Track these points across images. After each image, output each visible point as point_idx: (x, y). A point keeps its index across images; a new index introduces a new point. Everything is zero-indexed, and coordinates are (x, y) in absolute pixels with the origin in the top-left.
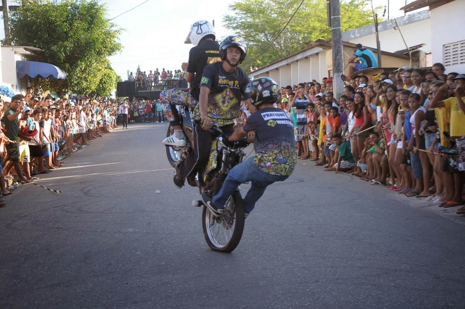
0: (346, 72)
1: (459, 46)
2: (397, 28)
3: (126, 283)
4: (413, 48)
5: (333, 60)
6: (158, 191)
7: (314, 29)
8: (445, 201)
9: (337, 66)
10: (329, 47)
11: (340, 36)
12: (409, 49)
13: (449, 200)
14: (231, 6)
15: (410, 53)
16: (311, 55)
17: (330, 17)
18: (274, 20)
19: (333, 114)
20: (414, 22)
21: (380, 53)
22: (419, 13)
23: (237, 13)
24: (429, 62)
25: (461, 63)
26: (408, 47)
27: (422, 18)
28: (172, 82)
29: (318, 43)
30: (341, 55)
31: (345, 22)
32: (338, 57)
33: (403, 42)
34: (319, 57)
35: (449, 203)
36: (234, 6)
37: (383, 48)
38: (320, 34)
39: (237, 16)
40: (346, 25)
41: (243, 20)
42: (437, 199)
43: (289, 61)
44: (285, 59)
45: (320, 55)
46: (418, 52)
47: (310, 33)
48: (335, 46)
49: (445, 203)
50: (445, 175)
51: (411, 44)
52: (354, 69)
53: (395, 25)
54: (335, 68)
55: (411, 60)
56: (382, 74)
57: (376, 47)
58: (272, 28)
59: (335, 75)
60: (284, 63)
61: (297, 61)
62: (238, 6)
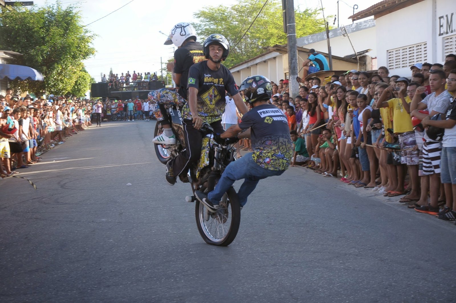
0: (301, 75)
1: (401, 51)
2: (346, 35)
3: (99, 268)
4: (360, 53)
5: (289, 63)
6: (129, 184)
7: (272, 35)
8: (389, 191)
9: (293, 69)
10: (286, 52)
11: (295, 42)
12: (357, 54)
13: (393, 190)
14: (196, 14)
15: (358, 57)
16: (269, 59)
17: (286, 24)
18: (236, 27)
19: (290, 113)
20: (361, 29)
21: (331, 58)
22: (365, 22)
23: (201, 21)
24: (374, 66)
25: (403, 67)
26: (356, 52)
27: (368, 26)
28: (142, 83)
29: (275, 48)
30: (296, 59)
31: (300, 30)
32: (293, 61)
33: (352, 48)
34: (276, 61)
35: (393, 193)
36: (198, 14)
37: (333, 53)
38: (277, 40)
39: (201, 23)
40: (300, 32)
41: (207, 27)
42: (382, 190)
43: (250, 64)
44: (246, 62)
45: (277, 59)
46: (365, 57)
47: (269, 39)
48: (291, 51)
49: (390, 193)
50: (389, 167)
51: (359, 49)
52: (308, 72)
53: (344, 32)
54: (291, 71)
55: (359, 64)
56: (333, 76)
57: (327, 53)
58: (233, 34)
59: (291, 77)
60: (245, 66)
61: (257, 64)
62: (203, 14)
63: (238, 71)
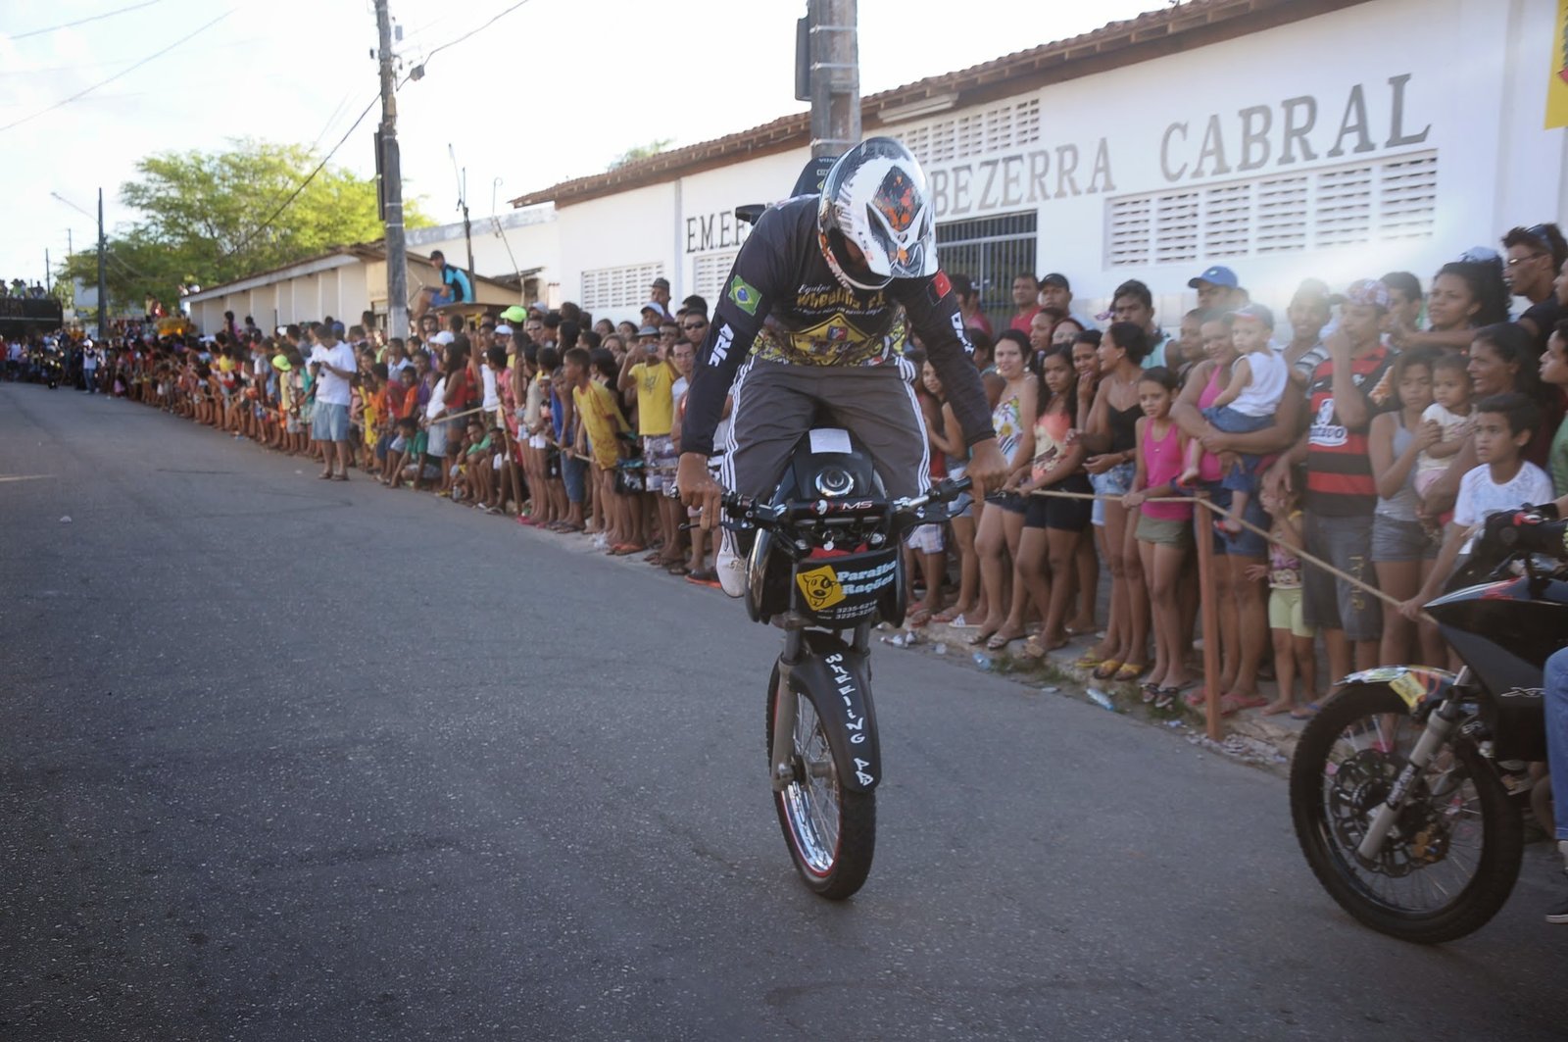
0: (413, 304)
1: (624, 274)
2: (500, 235)
3: (107, 692)
4: (527, 273)
5: (388, 282)
6: (66, 518)
7: (304, 223)
8: (616, 545)
9: (396, 295)
10: (378, 258)
11: (402, 241)
12: (520, 274)
13: (625, 543)
14: (138, 165)
15: (522, 281)
16: (323, 271)
17: (383, 204)
18: (226, 198)
19: (408, 381)
20: (517, 226)
21: (474, 279)
22: (525, 213)
23: (149, 180)
25: (627, 305)
26: (519, 271)
27: (530, 221)
28: (7, 302)
29: (354, 250)
30: (404, 276)
31: (363, 215)
32: (398, 279)
33: (511, 260)
34: (337, 278)
35: (625, 547)
36: (143, 164)
37: (478, 271)
38: (315, 234)
39: (149, 184)
41: (162, 194)
42: (600, 540)
43: (275, 278)
44: (267, 273)
45: (340, 273)
46: (535, 281)
47: (298, 230)
48: (393, 257)
49: (617, 548)
51: (523, 265)
52: (426, 305)
53: (496, 227)
54: (392, 298)
55: (523, 294)
56: (485, 315)
57: (467, 268)
58: (220, 213)
59: (392, 311)
60: (263, 281)
61: (290, 280)
62: (152, 166)
63: (244, 292)
